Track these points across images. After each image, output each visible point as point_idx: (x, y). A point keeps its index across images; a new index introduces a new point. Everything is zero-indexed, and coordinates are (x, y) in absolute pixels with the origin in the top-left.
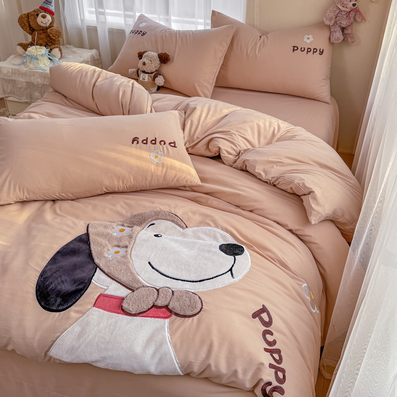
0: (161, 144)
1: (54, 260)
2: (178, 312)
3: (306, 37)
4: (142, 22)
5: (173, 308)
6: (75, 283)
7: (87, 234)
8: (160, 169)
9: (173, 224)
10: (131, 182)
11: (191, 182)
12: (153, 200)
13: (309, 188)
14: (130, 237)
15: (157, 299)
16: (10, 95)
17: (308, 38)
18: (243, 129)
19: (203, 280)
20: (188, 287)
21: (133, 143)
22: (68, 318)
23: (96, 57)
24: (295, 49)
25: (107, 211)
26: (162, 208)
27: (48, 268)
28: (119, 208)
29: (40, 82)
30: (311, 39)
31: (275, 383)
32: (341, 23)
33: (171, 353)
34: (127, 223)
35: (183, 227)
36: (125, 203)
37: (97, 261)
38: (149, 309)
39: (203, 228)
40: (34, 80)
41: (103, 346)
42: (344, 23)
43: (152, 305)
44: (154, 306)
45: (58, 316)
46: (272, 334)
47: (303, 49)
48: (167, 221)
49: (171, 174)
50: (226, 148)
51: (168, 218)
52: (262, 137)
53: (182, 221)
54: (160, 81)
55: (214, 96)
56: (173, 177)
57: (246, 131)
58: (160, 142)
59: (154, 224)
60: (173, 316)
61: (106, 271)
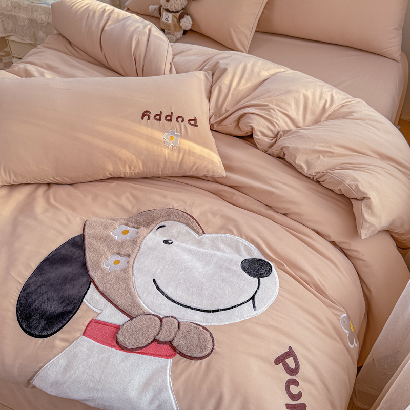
0: (178, 122)
1: (40, 269)
2: (184, 352)
5: (178, 346)
6: (63, 302)
7: (82, 236)
8: (176, 154)
9: (187, 228)
10: (139, 167)
11: (213, 173)
12: (166, 192)
13: (364, 193)
14: (134, 242)
15: (159, 333)
16: (12, 34)
18: (286, 103)
19: (217, 311)
20: (199, 317)
21: (143, 119)
22: (53, 347)
25: (110, 204)
26: (176, 206)
27: (33, 280)
28: (124, 201)
29: (44, 19)
34: (132, 222)
35: (199, 233)
36: (132, 194)
37: (91, 273)
38: (149, 344)
39: (224, 235)
40: (37, 17)
43: (153, 339)
44: (155, 340)
45: (42, 344)
46: (297, 384)
48: (180, 223)
49: (190, 161)
50: (261, 128)
51: (182, 219)
52: (309, 113)
53: (199, 225)
54: (187, 23)
55: (252, 50)
56: (192, 164)
57: (289, 104)
58: (177, 118)
59: (164, 226)
60: (178, 356)
61: (101, 288)
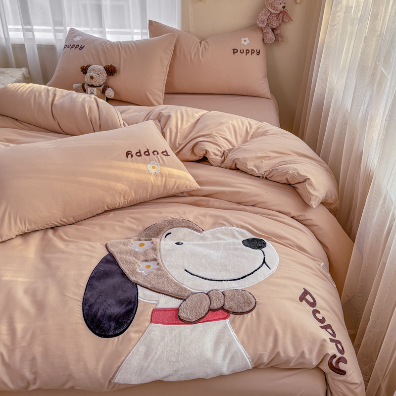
0: (155, 155)
1: (90, 286)
2: (236, 311)
3: (243, 39)
4: (76, 36)
6: (122, 304)
7: (111, 255)
8: (160, 178)
9: (189, 230)
10: (132, 196)
11: (190, 187)
12: (159, 210)
13: (304, 176)
14: (154, 249)
15: (211, 303)
17: (245, 41)
18: (222, 131)
19: (245, 277)
20: (234, 285)
21: (127, 157)
22: (130, 340)
23: (27, 76)
24: (235, 51)
25: (117, 228)
26: (173, 216)
27: (88, 295)
28: (128, 224)
30: (248, 42)
31: (339, 355)
32: (272, 24)
33: (241, 350)
34: (143, 237)
35: (200, 231)
36: (131, 218)
37: (133, 278)
38: (206, 314)
39: (219, 228)
41: (173, 359)
42: (275, 25)
43: (208, 309)
44: (210, 310)
45: (118, 341)
46: (319, 312)
47: (242, 51)
48: (182, 228)
49: (171, 182)
50: (213, 152)
51: (183, 224)
53: (197, 225)
54: (110, 93)
56: (173, 184)
57: (225, 132)
58: (153, 152)
59: (170, 233)
60: (232, 316)
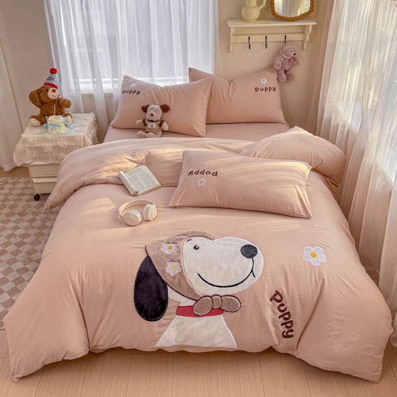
3: (262, 80)
4: (131, 83)
7: (149, 257)
9: (204, 238)
16: (35, 160)
19: (237, 285)
24: (257, 89)
30: (266, 81)
32: (285, 67)
37: (164, 279)
40: (60, 143)
47: (262, 89)
54: (166, 127)
59: (191, 240)
